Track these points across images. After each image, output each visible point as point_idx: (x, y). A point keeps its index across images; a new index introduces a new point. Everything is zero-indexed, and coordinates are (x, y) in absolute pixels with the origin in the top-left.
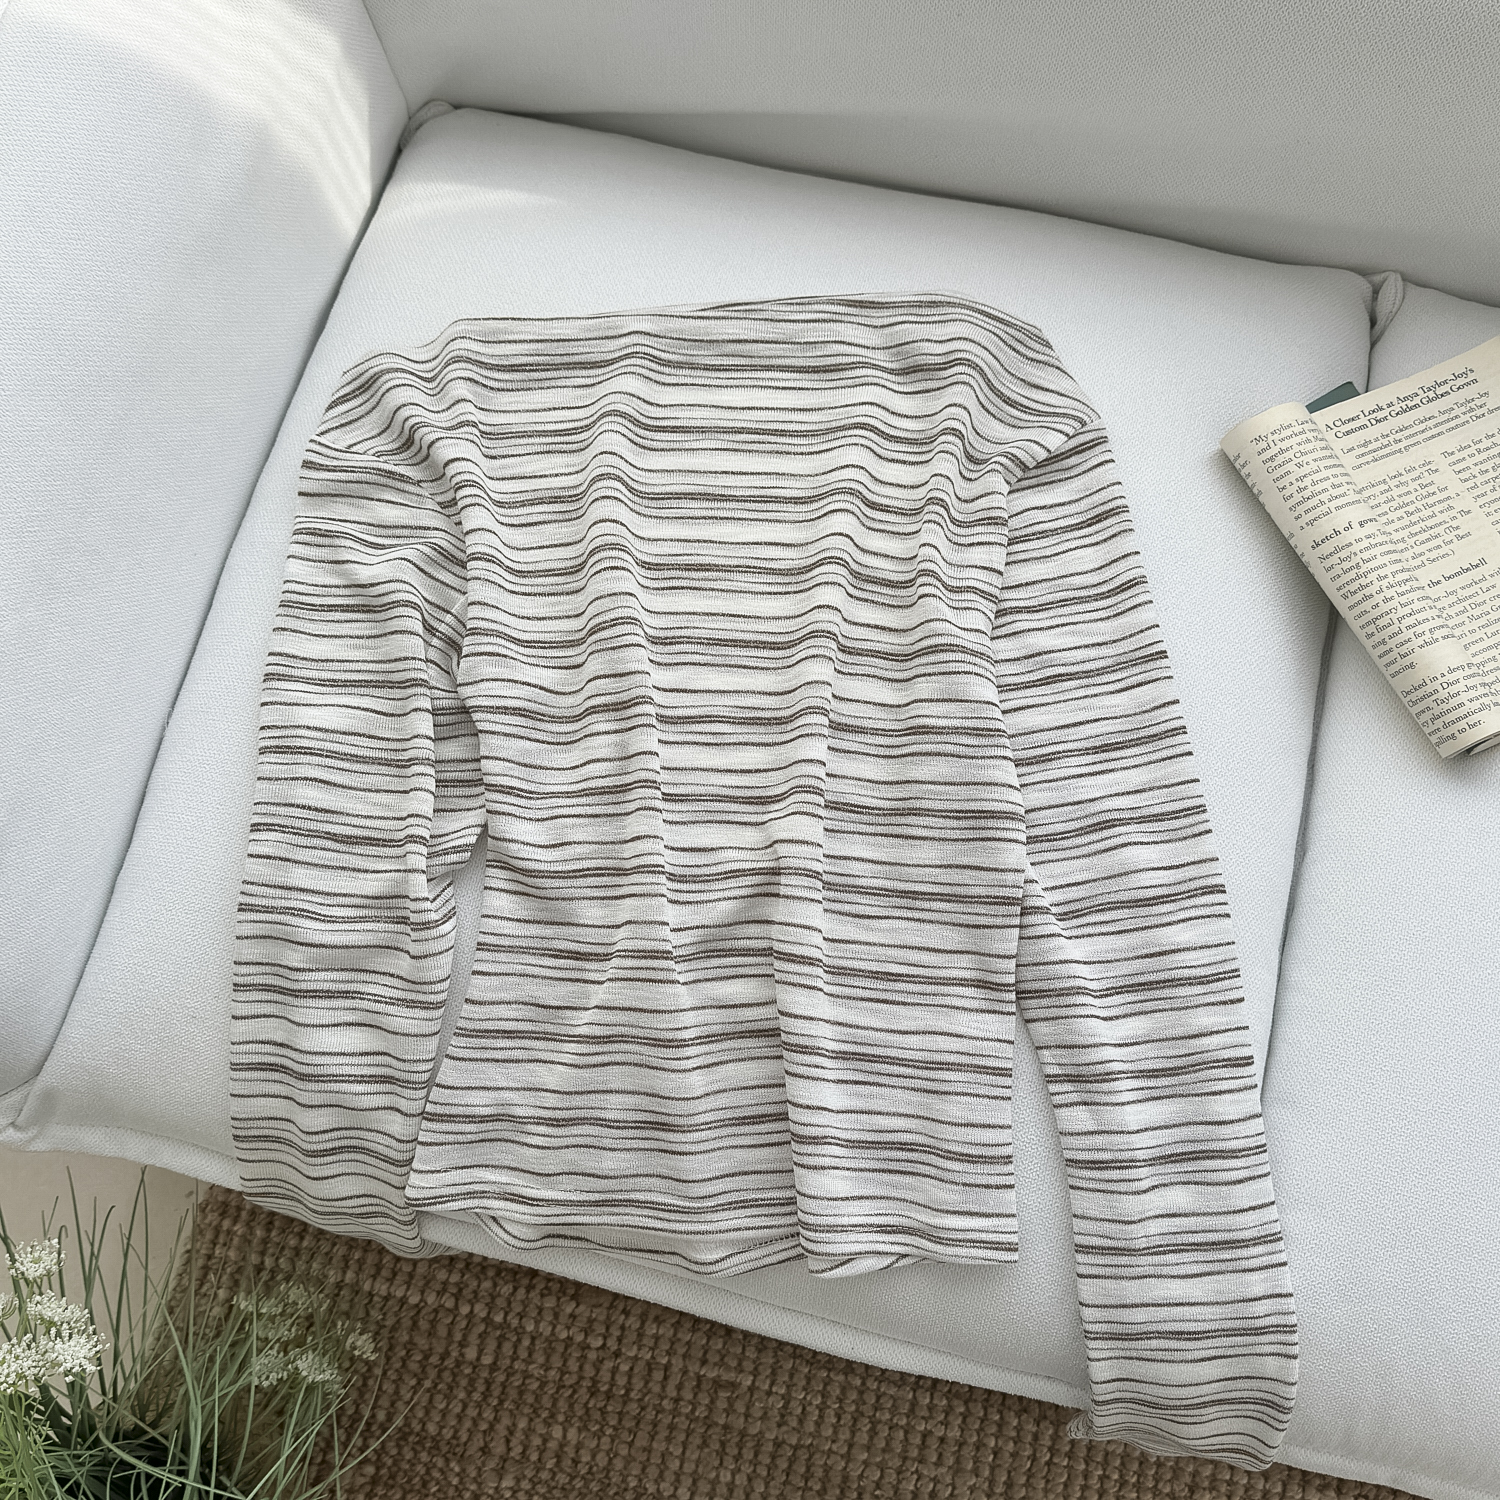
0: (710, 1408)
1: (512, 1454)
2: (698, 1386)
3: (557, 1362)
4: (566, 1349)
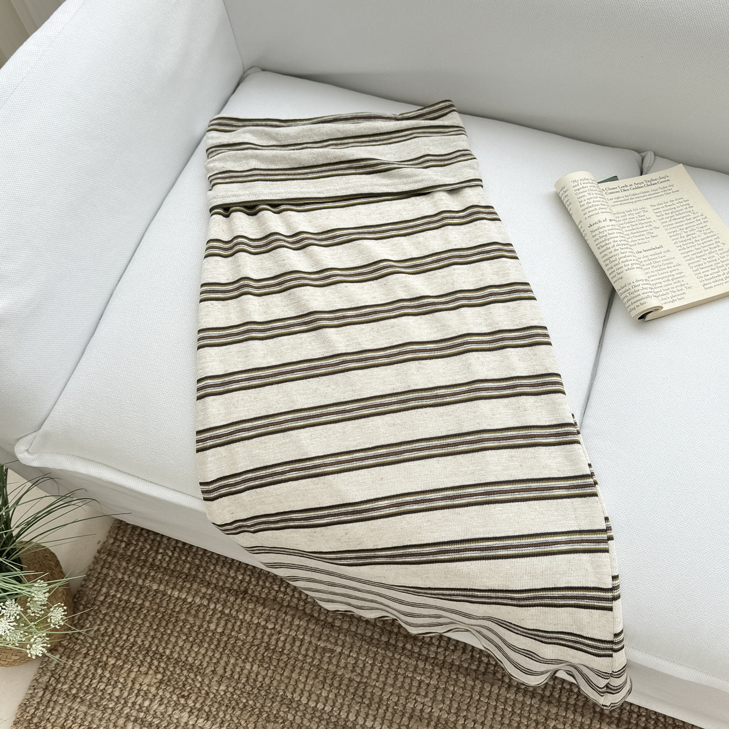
0: (321, 661)
1: (226, 675)
2: (316, 650)
3: (252, 633)
4: (256, 628)
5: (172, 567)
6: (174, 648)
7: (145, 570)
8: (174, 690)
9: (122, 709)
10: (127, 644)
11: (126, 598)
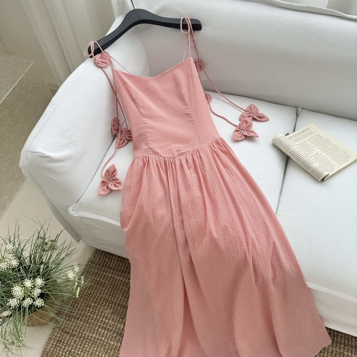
5: (117, 267)
6: (117, 299)
7: (106, 269)
8: (118, 316)
9: (97, 323)
10: (99, 298)
11: (99, 280)
